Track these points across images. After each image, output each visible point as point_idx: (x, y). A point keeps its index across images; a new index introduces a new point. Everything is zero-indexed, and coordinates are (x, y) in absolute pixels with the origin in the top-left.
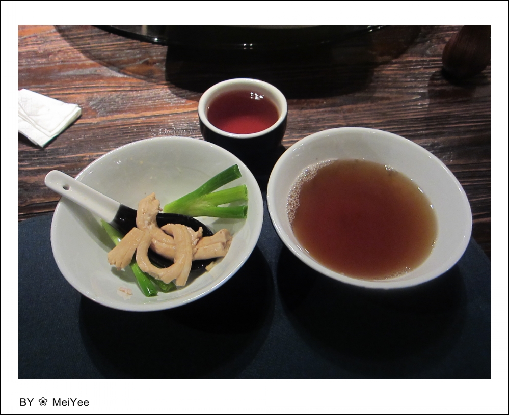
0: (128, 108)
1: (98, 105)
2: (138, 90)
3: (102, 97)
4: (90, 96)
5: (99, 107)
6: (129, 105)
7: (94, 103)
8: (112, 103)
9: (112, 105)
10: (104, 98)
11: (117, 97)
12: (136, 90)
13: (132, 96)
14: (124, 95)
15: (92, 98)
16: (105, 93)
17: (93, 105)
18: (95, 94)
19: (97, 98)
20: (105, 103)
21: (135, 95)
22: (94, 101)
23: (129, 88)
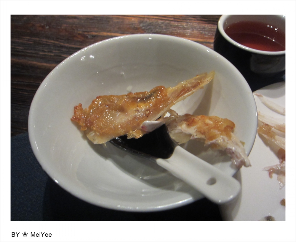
0: (170, 32)
1: (147, 27)
2: (179, 22)
3: (150, 22)
4: (142, 20)
5: (147, 28)
6: (171, 30)
7: (144, 25)
8: (158, 27)
9: (157, 28)
10: (152, 22)
11: (162, 23)
12: (177, 21)
13: (174, 24)
14: (167, 23)
15: (143, 21)
16: (154, 20)
17: (143, 26)
18: (146, 19)
19: (147, 22)
20: (153, 26)
21: (176, 24)
22: (144, 23)
23: (172, 19)
